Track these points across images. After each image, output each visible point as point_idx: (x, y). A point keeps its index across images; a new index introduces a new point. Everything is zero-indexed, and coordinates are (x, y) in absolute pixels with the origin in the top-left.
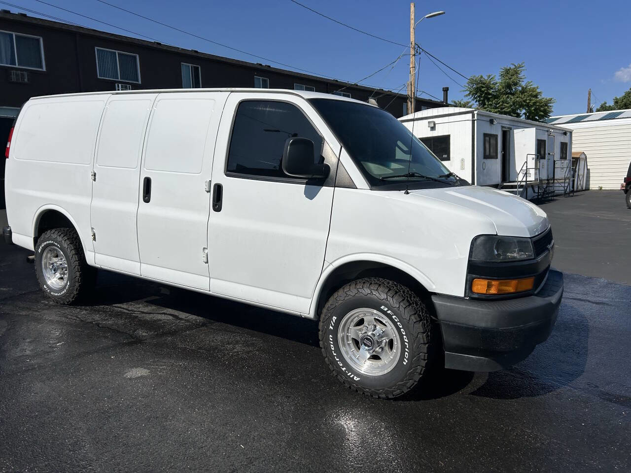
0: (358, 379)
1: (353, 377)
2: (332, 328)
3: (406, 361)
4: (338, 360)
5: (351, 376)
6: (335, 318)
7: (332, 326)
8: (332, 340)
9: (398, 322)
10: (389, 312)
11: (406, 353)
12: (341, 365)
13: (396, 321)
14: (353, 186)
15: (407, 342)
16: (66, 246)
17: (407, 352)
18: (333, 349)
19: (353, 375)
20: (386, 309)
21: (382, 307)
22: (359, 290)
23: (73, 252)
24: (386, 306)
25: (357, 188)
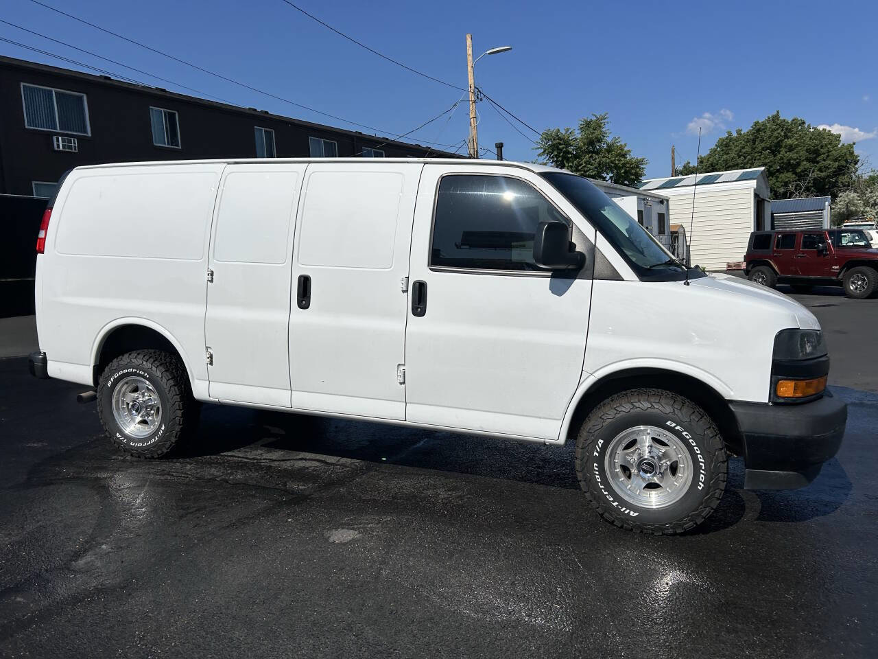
0: (636, 514)
1: (629, 512)
2: (597, 455)
3: (702, 485)
4: (606, 493)
5: (626, 512)
6: (601, 442)
7: (597, 451)
8: (597, 469)
9: (690, 439)
10: (678, 428)
11: (702, 476)
12: (611, 499)
13: (687, 437)
14: (616, 276)
15: (702, 462)
16: (159, 374)
17: (703, 474)
18: (599, 480)
19: (628, 511)
20: (674, 425)
21: (668, 423)
22: (635, 404)
23: (172, 382)
24: (673, 421)
25: (623, 280)
